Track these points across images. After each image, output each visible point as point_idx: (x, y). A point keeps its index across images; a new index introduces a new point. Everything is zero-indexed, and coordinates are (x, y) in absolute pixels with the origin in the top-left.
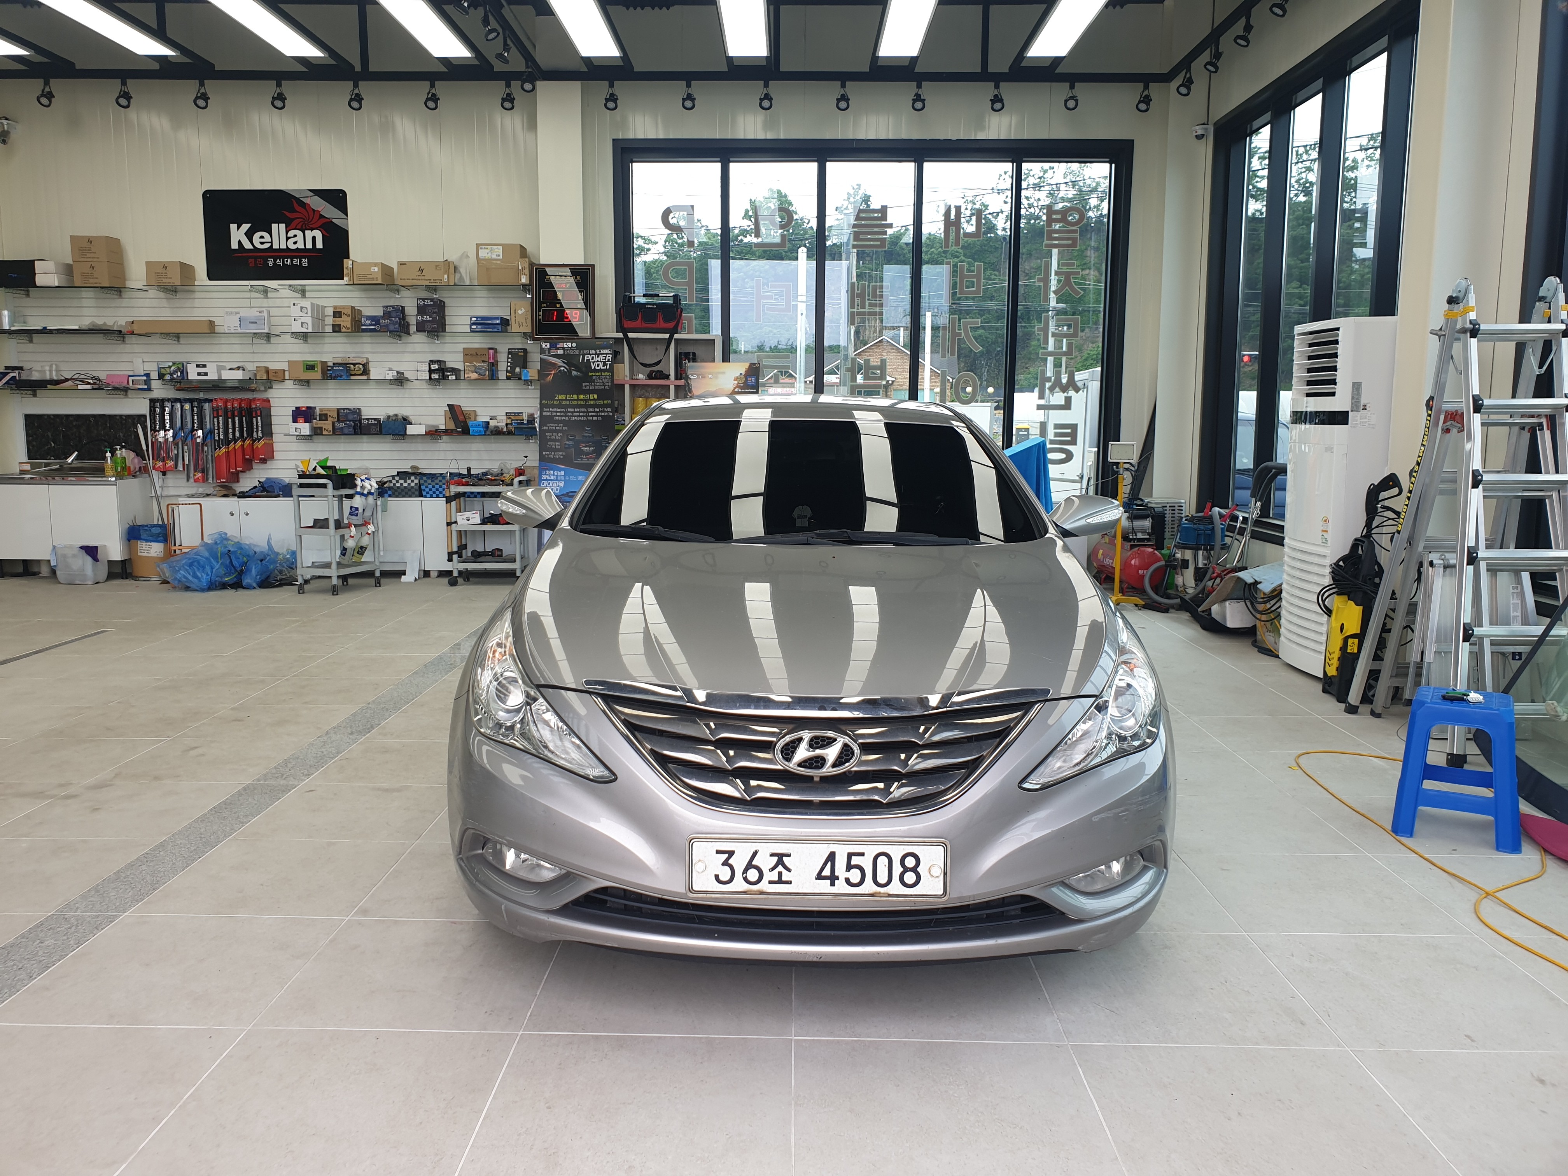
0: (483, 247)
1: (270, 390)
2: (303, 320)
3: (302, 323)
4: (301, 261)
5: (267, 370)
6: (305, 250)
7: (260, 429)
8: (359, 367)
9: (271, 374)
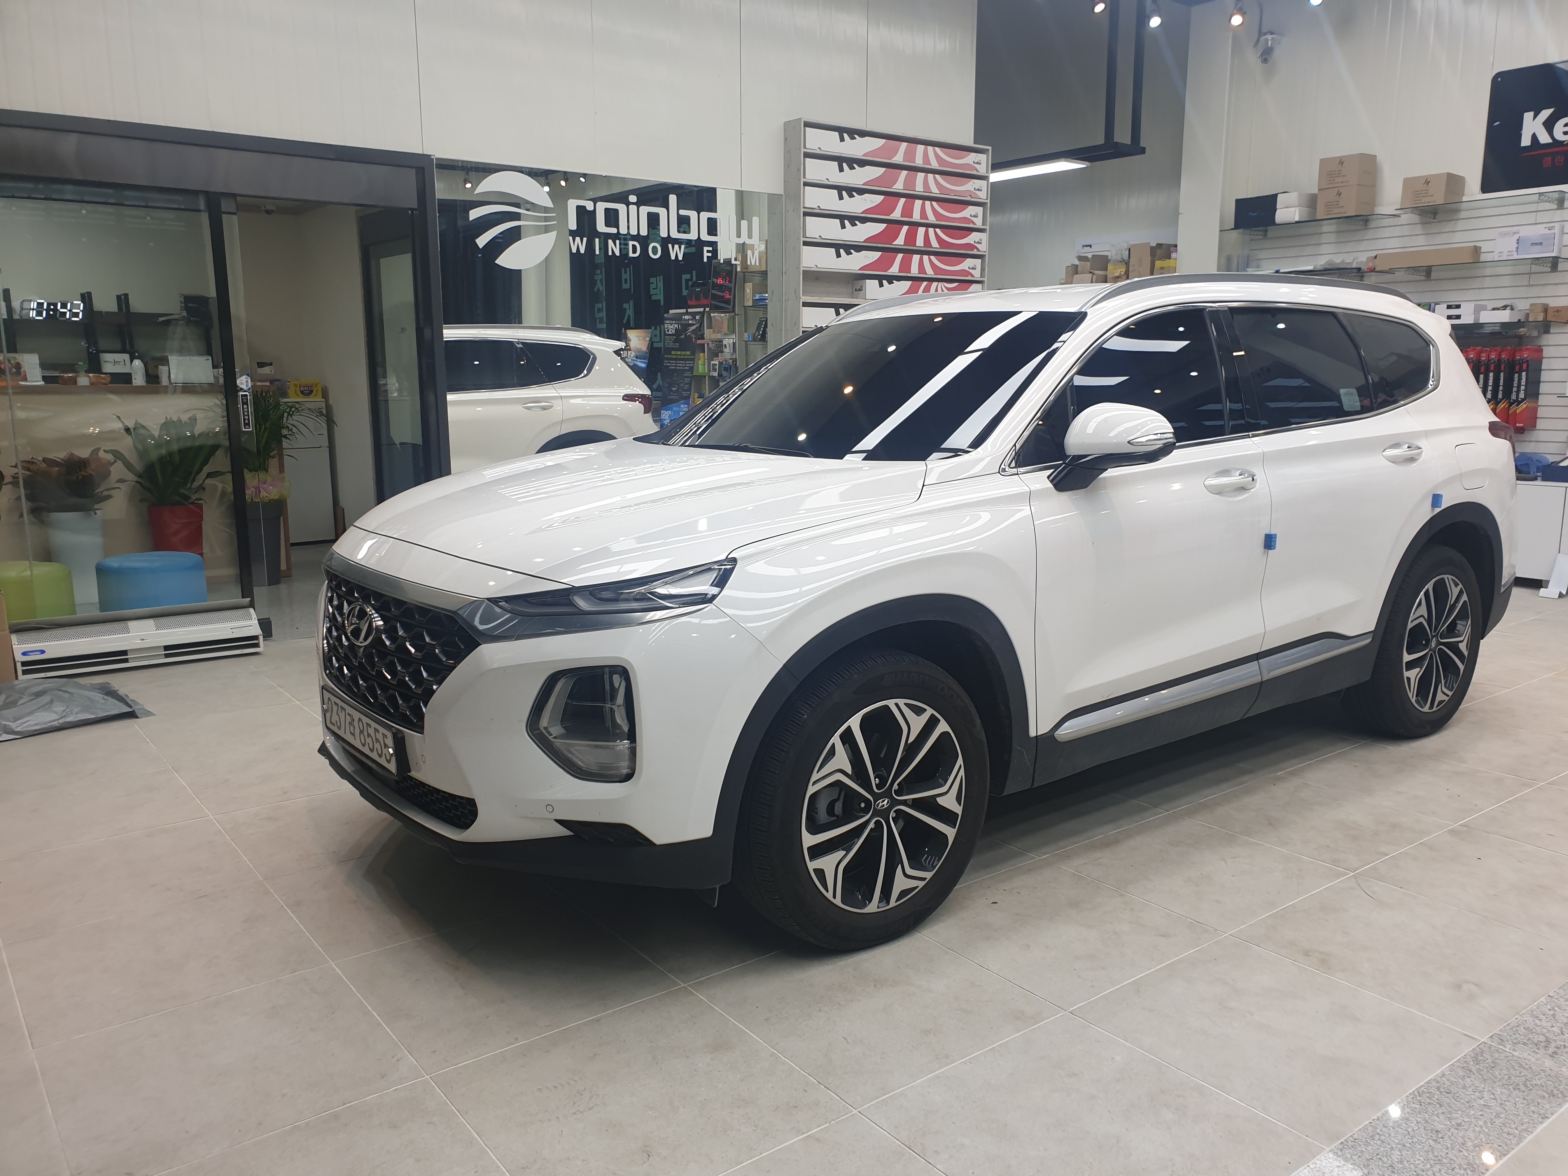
1: (1546, 336)
5: (1546, 309)
7: (1523, 388)
9: (1550, 313)
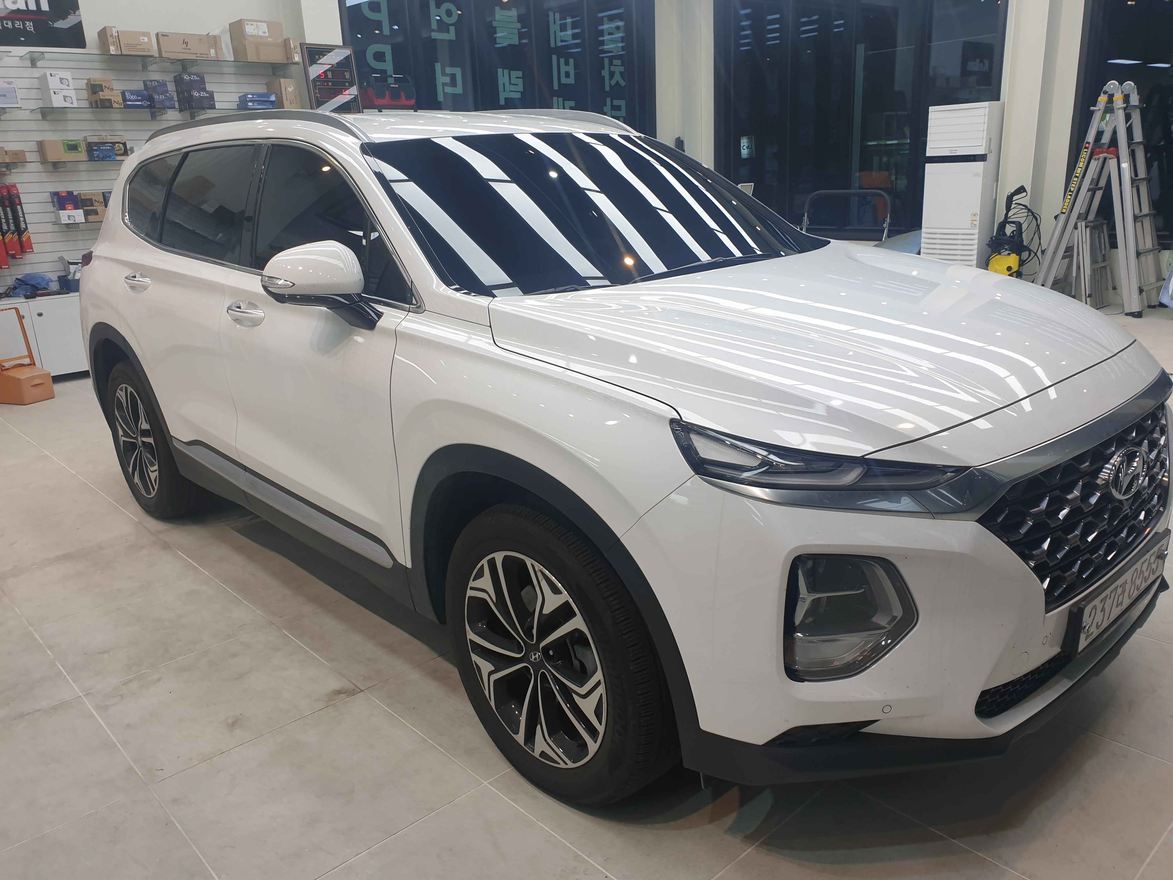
0: (249, 23)
1: (12, 174)
2: (65, 93)
3: (65, 97)
4: (24, 24)
5: (5, 151)
6: (28, 11)
8: (119, 146)
